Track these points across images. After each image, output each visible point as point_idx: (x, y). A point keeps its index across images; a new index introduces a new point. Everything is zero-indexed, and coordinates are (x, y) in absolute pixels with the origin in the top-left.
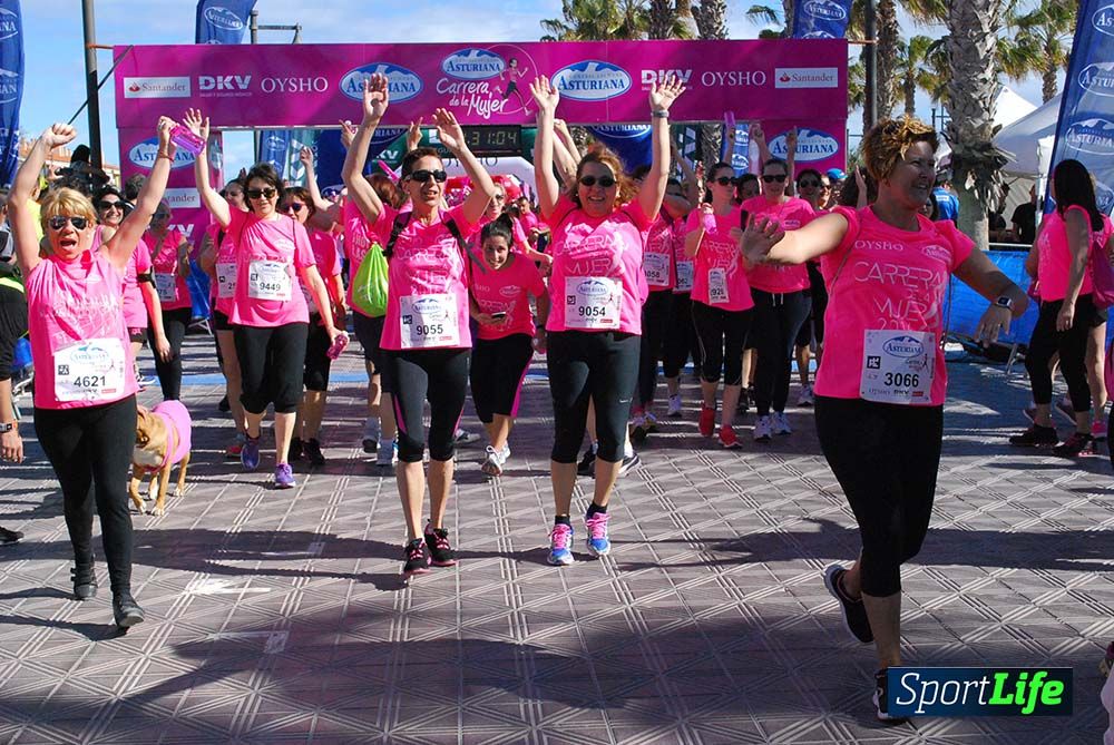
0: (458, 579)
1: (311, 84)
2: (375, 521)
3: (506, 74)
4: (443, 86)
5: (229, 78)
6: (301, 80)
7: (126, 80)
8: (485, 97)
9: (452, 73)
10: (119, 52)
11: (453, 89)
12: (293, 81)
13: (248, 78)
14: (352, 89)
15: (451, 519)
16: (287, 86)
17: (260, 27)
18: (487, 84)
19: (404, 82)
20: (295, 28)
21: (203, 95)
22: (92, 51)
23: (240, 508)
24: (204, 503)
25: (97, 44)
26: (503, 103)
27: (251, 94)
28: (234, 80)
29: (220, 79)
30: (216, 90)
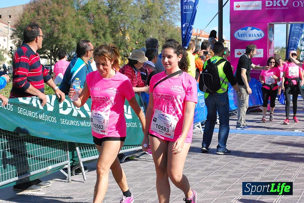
5: (279, 1)
7: (234, 2)
21: (267, 9)
27: (288, 8)
28: (281, 2)
29: (275, 2)
30: (272, 6)
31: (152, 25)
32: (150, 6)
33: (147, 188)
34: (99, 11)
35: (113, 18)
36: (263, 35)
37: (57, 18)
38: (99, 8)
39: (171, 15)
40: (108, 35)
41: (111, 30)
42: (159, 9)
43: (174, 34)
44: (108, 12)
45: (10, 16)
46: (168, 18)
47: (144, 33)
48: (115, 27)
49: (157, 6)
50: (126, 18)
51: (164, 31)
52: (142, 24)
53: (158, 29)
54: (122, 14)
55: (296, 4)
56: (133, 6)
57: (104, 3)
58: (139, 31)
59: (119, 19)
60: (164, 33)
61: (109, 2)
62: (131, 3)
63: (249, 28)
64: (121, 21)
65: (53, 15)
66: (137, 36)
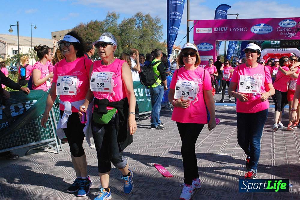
0: (287, 159)
1: (243, 29)
2: (263, 142)
3: (297, 26)
4: (279, 29)
5: (222, 28)
6: (240, 28)
7: (196, 29)
8: (290, 32)
9: (281, 26)
10: (195, 22)
11: (281, 30)
12: (238, 29)
13: (227, 28)
14: (254, 30)
15: (284, 144)
16: (237, 30)
17: (228, 15)
18: (291, 29)
19: (268, 28)
20: (237, 15)
21: (215, 32)
22: (188, 22)
23: (227, 136)
24: (218, 134)
25: (190, 20)
26: (295, 34)
27: (227, 32)
28: (223, 28)
29: (220, 28)
30: (218, 31)
31: (145, 42)
32: (145, 30)
33: (152, 135)
34: (115, 33)
35: (123, 37)
36: (213, 47)
37: (91, 38)
38: (115, 32)
39: (157, 36)
40: (120, 47)
41: (122, 45)
42: (150, 32)
43: (159, 47)
44: (120, 34)
45: (61, 36)
46: (155, 38)
47: (141, 46)
48: (124, 42)
49: (149, 30)
50: (130, 37)
51: (153, 45)
52: (140, 41)
53: (150, 44)
54: (128, 35)
55: (232, 30)
56: (134, 30)
57: (117, 28)
58: (138, 45)
59: (127, 38)
60: (153, 46)
61: (120, 28)
62: (133, 29)
63: (205, 44)
64: (128, 39)
65: (88, 36)
66: (137, 48)
